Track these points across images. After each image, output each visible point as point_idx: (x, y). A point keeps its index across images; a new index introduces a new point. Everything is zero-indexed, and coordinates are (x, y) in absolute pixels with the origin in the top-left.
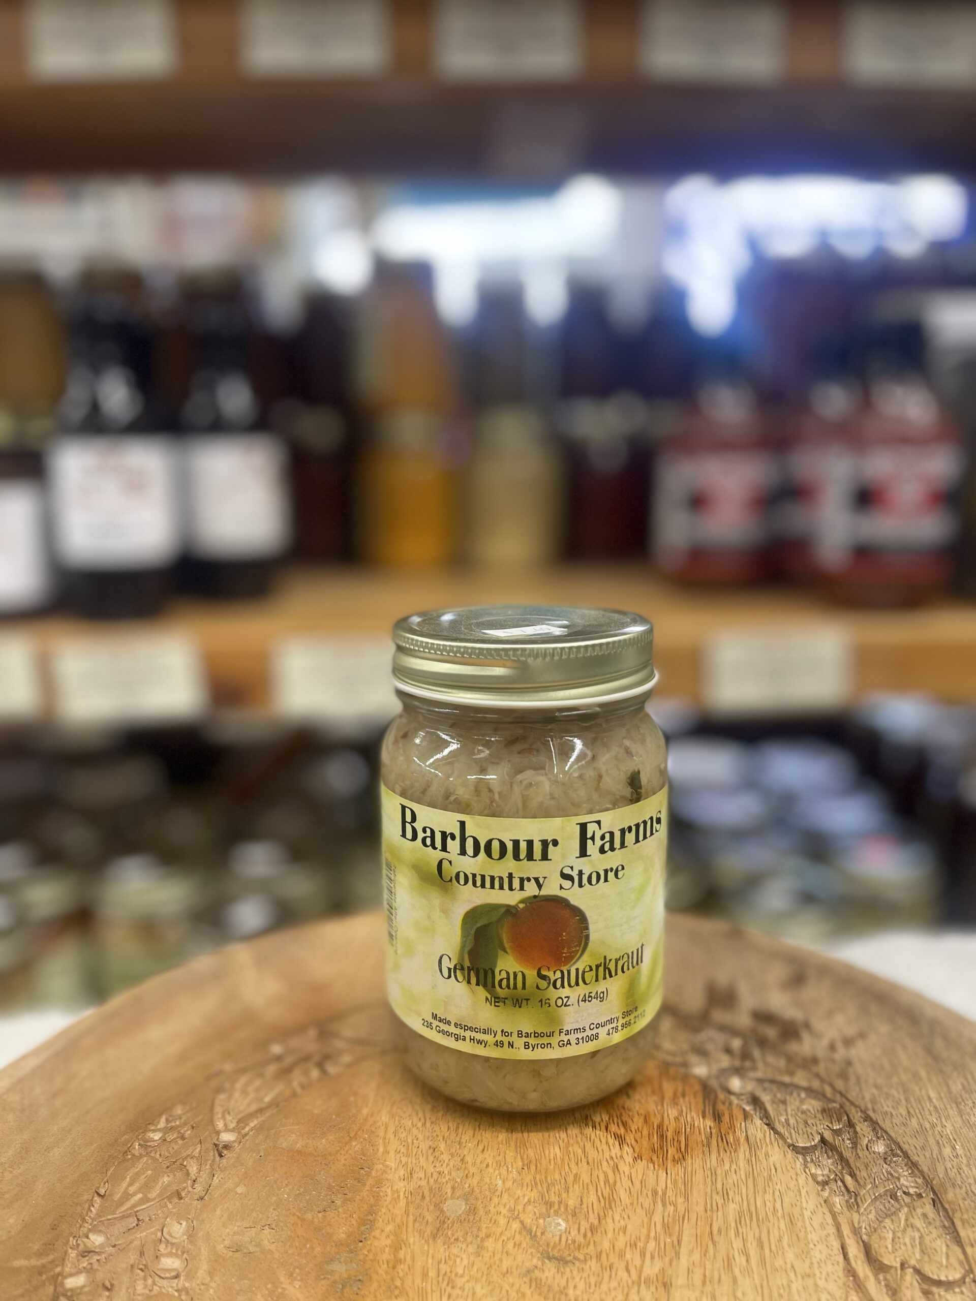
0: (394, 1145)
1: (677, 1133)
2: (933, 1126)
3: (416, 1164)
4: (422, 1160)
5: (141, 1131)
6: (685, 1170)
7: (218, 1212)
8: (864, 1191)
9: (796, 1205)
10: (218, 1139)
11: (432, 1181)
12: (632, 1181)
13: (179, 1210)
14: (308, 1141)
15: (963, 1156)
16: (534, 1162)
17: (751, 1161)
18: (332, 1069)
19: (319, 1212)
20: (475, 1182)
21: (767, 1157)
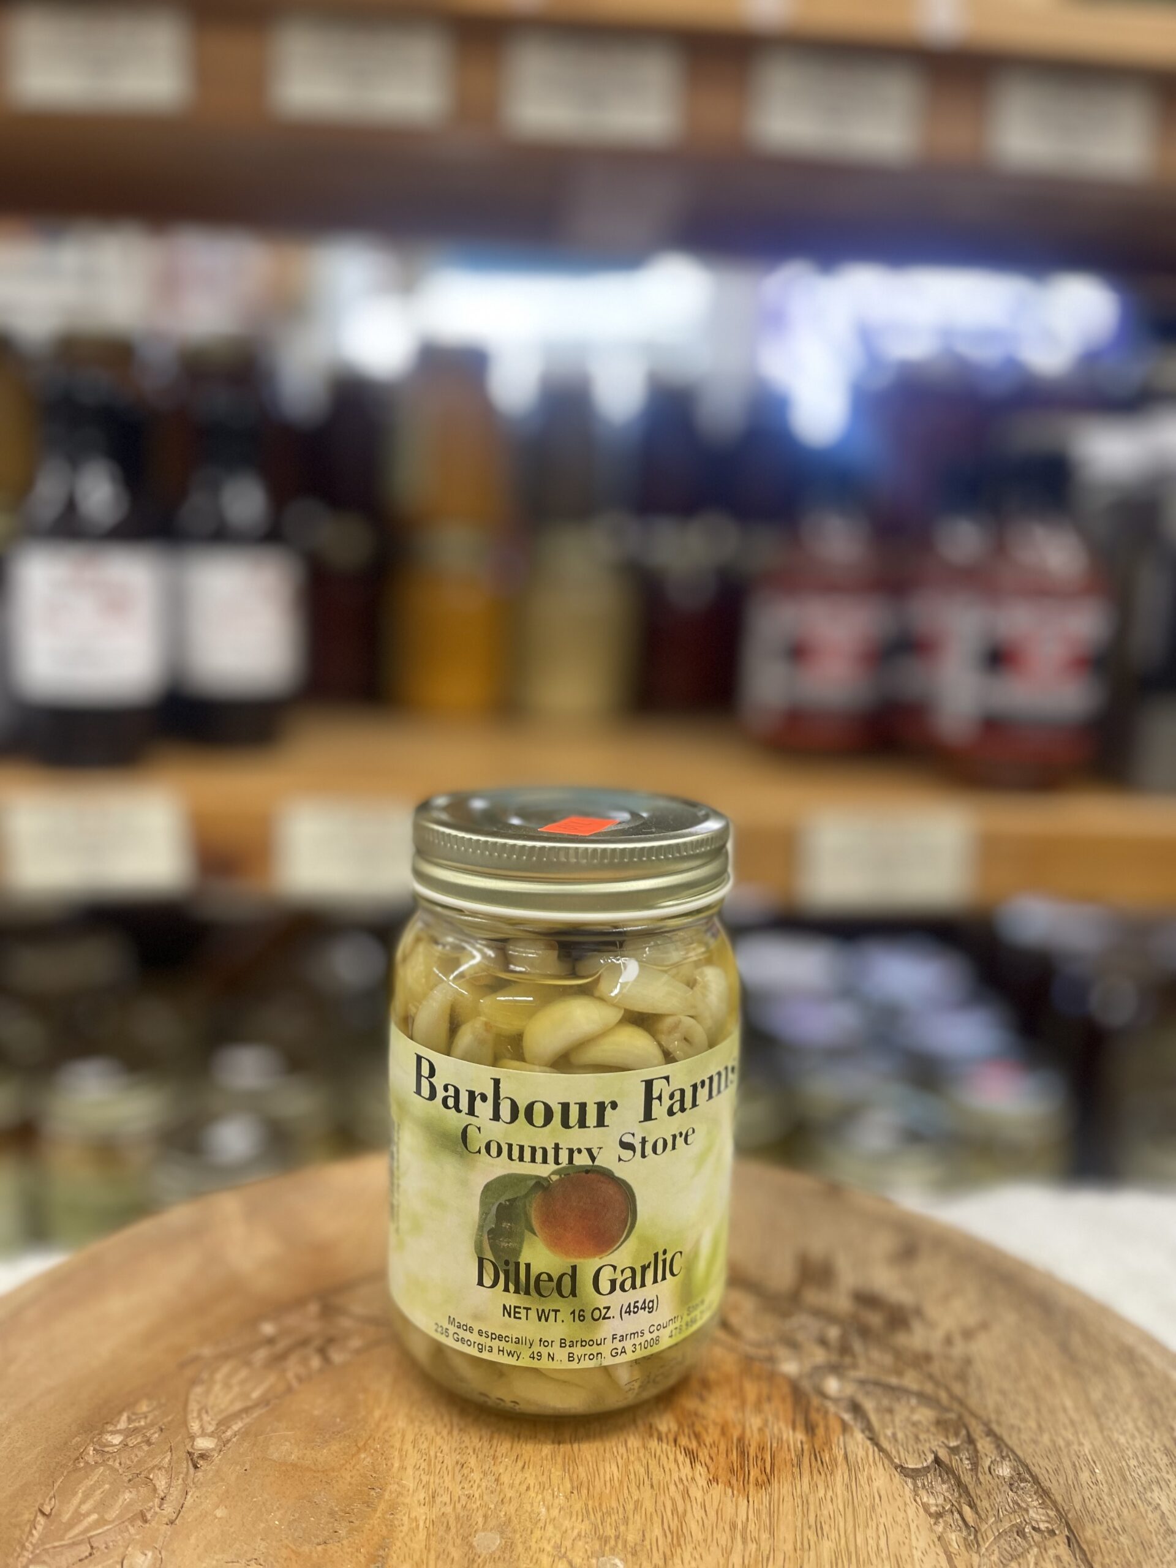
0: (413, 1458)
1: (762, 1448)
2: (1068, 1444)
3: (439, 1484)
4: (447, 1479)
5: (97, 1432)
6: (770, 1498)
7: (193, 1540)
8: (987, 1526)
9: (904, 1544)
10: (192, 1446)
11: (459, 1506)
12: (706, 1511)
13: (144, 1537)
14: (305, 1452)
15: (1103, 1483)
16: (586, 1484)
17: (851, 1486)
18: (337, 1357)
19: (319, 1544)
20: (511, 1509)
21: (870, 1481)
